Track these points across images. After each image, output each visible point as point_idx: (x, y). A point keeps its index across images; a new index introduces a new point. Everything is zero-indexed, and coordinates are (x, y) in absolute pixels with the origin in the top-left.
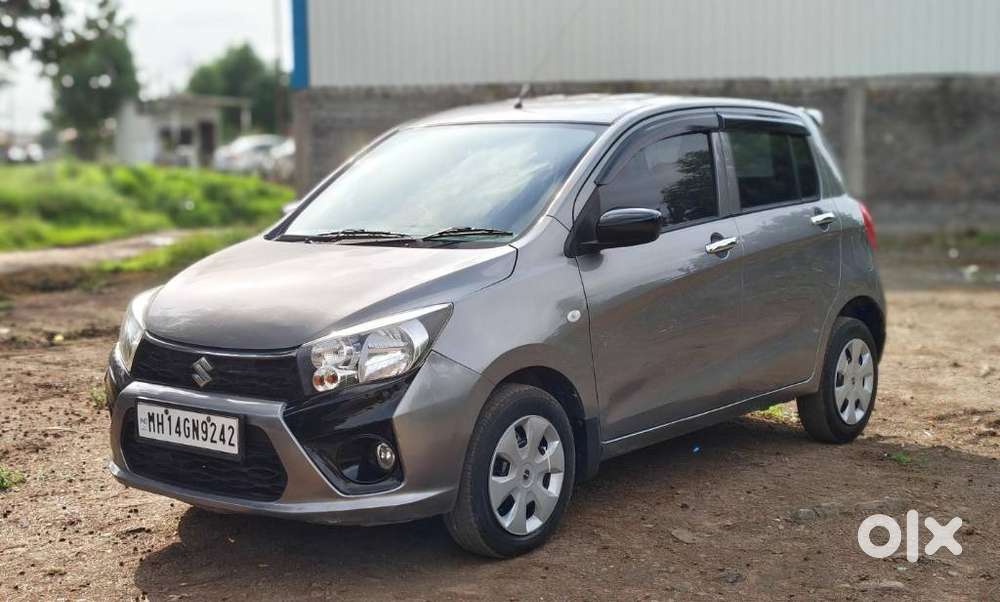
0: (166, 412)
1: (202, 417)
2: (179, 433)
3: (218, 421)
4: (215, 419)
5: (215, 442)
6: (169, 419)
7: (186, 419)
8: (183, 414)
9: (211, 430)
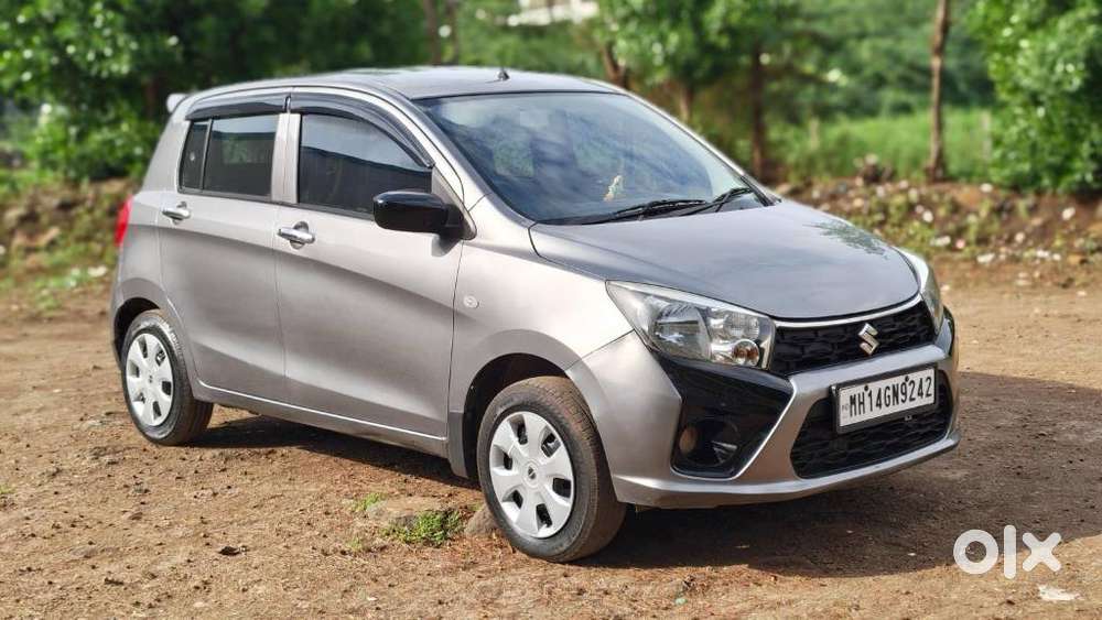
0: (866, 389)
1: (900, 380)
2: (879, 405)
3: (915, 377)
4: (912, 376)
5: (914, 399)
6: (870, 395)
7: (888, 388)
8: (882, 384)
9: (909, 388)
